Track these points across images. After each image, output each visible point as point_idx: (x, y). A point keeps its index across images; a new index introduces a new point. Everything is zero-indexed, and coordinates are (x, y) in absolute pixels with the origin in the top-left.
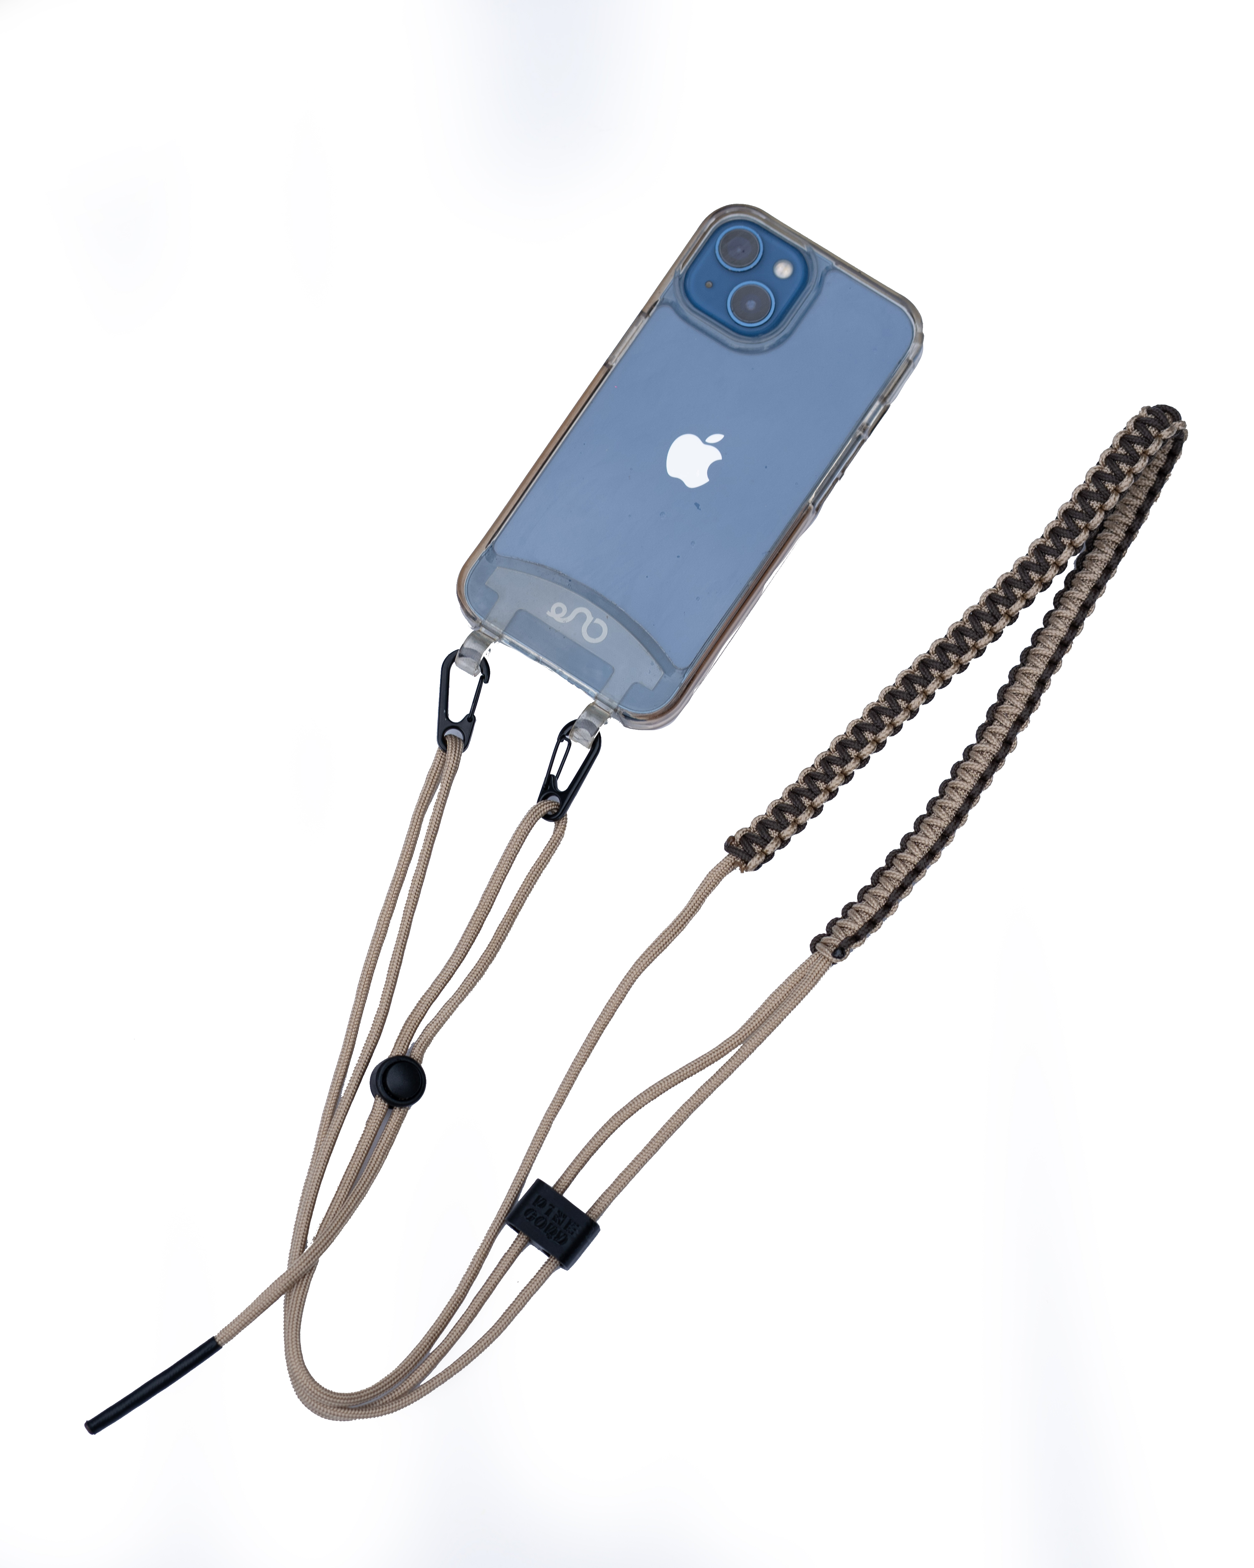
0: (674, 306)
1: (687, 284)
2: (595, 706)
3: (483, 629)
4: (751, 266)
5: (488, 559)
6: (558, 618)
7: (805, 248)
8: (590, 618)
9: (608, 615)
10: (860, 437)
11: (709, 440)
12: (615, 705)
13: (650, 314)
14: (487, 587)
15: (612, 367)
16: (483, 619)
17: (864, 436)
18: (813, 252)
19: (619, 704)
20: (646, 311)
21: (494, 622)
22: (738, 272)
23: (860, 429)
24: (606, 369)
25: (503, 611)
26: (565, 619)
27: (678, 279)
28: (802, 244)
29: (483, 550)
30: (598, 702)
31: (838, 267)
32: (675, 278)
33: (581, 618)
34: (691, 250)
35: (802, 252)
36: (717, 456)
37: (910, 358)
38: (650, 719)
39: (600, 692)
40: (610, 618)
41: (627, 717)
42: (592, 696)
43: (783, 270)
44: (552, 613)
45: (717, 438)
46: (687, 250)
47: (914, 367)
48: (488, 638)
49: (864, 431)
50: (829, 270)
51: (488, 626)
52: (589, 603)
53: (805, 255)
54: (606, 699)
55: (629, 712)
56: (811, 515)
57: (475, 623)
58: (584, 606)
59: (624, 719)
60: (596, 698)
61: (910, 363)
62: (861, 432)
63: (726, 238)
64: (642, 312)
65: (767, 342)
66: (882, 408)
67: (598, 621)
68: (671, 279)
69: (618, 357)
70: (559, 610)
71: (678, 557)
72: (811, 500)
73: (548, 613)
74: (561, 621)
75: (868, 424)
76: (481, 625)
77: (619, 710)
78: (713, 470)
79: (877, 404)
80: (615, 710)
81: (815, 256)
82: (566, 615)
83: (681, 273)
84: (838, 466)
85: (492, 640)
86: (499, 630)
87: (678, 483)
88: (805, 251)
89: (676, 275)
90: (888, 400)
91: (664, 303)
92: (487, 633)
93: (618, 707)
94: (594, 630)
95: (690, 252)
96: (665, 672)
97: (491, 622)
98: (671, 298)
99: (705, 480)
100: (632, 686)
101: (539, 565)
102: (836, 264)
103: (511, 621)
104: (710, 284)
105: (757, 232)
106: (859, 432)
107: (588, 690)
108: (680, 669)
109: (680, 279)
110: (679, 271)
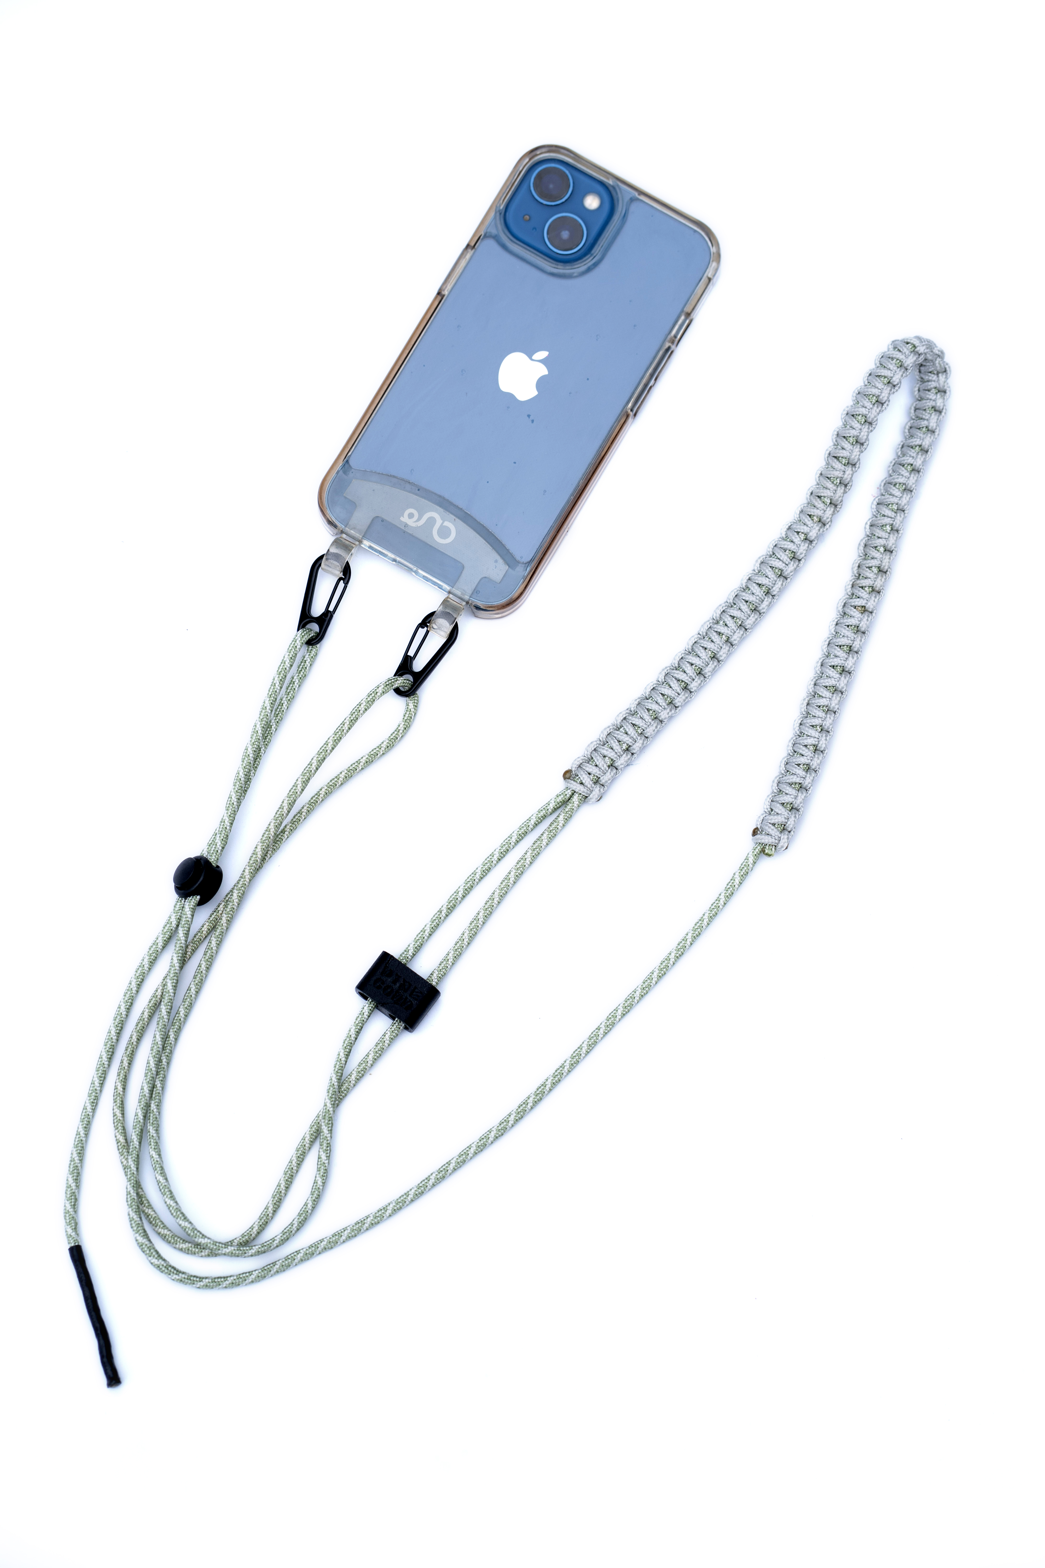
0: (496, 238)
1: (507, 219)
2: (449, 599)
3: (344, 536)
4: (563, 200)
5: (345, 472)
6: (411, 523)
7: (610, 182)
8: (439, 522)
9: (455, 518)
10: (669, 348)
11: (535, 357)
12: (467, 598)
13: (476, 247)
14: (346, 498)
15: (444, 295)
16: (343, 527)
17: (673, 347)
18: (618, 185)
19: (470, 597)
20: (473, 244)
21: (354, 529)
22: (552, 206)
23: (669, 342)
24: (439, 298)
25: (361, 519)
26: (417, 523)
27: (498, 214)
28: (608, 179)
29: (340, 463)
30: (451, 596)
31: (642, 198)
32: (496, 213)
33: (432, 521)
34: (510, 187)
35: (607, 185)
36: (543, 371)
37: (710, 276)
38: (498, 609)
39: (453, 587)
40: (457, 520)
41: (478, 608)
42: (446, 591)
43: (592, 202)
44: (405, 519)
45: (542, 354)
46: (506, 187)
47: (713, 285)
48: (350, 543)
49: (673, 343)
50: (633, 200)
51: (349, 533)
52: (438, 507)
53: (611, 189)
54: (458, 593)
55: (480, 604)
56: (630, 419)
57: (336, 531)
58: (433, 511)
59: (475, 610)
60: (449, 592)
61: (710, 280)
62: (670, 344)
63: (539, 176)
64: (468, 246)
65: (581, 267)
66: (687, 321)
67: (447, 524)
68: (492, 214)
69: (449, 287)
70: (411, 516)
71: (515, 463)
72: (630, 405)
73: (402, 519)
74: (414, 525)
75: (675, 337)
76: (342, 532)
77: (470, 602)
78: (541, 383)
79: (683, 318)
80: (467, 603)
81: (620, 189)
82: (419, 520)
83: (501, 208)
84: (652, 375)
85: (354, 546)
86: (358, 536)
87: (511, 396)
88: (610, 185)
89: (497, 210)
90: (692, 315)
91: (486, 236)
92: (348, 538)
93: (469, 600)
94: (444, 532)
95: (508, 190)
96: (509, 566)
97: (351, 529)
98: (494, 231)
99: (534, 393)
100: (480, 580)
101: (391, 476)
102: (639, 195)
103: (369, 527)
104: (527, 217)
105: (567, 169)
106: (667, 345)
107: (442, 586)
108: (523, 563)
109: (500, 214)
110: (500, 206)
